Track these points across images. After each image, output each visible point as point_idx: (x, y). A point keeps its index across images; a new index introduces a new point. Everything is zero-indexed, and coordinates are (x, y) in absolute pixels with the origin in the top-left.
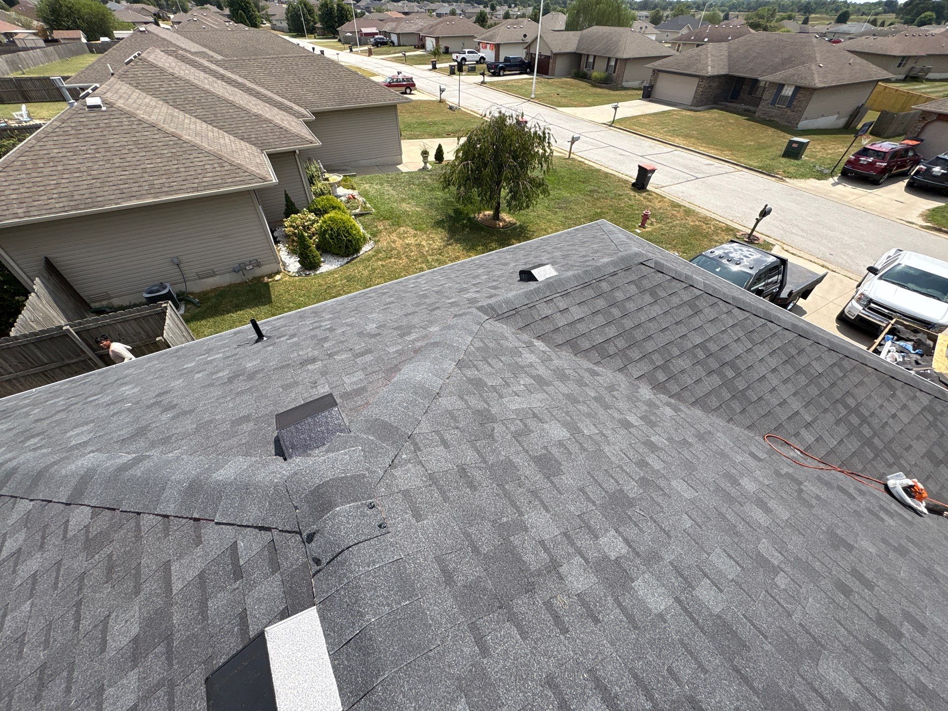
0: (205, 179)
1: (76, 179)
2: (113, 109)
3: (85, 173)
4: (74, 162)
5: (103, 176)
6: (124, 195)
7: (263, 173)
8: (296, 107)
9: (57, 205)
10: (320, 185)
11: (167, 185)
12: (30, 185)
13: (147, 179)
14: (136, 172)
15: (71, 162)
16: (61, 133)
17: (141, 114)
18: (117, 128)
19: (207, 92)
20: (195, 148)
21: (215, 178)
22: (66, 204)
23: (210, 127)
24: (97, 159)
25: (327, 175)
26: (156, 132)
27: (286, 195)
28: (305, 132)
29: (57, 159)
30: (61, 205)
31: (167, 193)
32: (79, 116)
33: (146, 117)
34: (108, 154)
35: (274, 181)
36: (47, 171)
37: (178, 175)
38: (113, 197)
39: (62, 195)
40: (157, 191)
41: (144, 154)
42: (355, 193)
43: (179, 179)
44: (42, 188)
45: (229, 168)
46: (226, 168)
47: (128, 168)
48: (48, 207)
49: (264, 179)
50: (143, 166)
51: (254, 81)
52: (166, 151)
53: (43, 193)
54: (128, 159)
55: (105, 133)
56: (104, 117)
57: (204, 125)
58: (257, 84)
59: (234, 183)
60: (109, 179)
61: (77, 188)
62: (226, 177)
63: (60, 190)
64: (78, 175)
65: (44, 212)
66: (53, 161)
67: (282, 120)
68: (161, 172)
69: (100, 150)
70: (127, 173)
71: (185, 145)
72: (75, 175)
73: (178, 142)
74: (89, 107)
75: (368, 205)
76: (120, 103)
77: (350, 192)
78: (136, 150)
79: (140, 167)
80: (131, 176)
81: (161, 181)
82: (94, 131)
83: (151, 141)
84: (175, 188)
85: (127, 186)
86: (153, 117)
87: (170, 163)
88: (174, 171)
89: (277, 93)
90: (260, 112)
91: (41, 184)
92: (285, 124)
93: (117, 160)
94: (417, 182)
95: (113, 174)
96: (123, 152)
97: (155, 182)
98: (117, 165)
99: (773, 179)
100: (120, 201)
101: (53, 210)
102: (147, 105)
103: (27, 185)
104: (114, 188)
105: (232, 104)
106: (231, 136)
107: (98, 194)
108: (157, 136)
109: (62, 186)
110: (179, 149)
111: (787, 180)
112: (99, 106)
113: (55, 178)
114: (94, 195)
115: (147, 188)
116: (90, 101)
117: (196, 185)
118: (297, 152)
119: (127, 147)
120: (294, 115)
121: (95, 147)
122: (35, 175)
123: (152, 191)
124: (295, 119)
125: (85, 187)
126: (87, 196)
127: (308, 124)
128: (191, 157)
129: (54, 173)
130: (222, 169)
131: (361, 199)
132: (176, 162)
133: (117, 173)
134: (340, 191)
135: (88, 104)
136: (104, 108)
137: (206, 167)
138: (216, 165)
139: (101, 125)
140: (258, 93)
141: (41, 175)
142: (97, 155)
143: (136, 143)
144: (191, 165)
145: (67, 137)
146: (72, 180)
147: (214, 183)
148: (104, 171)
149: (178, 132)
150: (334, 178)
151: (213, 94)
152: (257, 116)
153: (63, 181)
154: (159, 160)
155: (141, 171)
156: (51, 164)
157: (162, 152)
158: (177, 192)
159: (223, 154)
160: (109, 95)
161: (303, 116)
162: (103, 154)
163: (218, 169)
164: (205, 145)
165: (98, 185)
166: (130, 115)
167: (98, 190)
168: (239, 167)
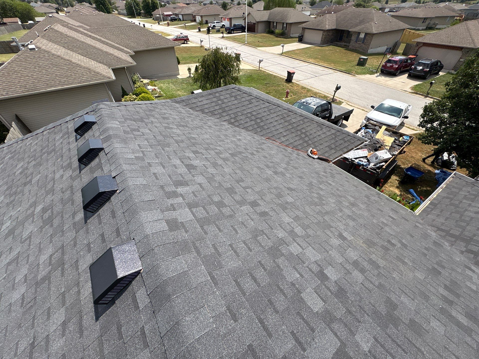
0: (83, 79)
1: (27, 80)
2: (40, 50)
3: (31, 77)
4: (26, 73)
5: (39, 78)
6: (48, 86)
7: (109, 75)
8: (126, 49)
9: (19, 91)
10: (138, 84)
11: (67, 81)
12: (7, 82)
13: (58, 79)
14: (52, 76)
15: (24, 73)
16: (18, 61)
17: (53, 51)
18: (43, 58)
19: (83, 42)
20: (78, 65)
21: (88, 78)
22: (23, 90)
23: (85, 58)
24: (35, 71)
25: (142, 80)
26: (61, 59)
27: (122, 88)
28: (130, 60)
29: (18, 72)
30: (21, 90)
31: (67, 85)
32: (26, 53)
33: (55, 53)
34: (40, 69)
35: (114, 78)
36: (14, 76)
37: (72, 77)
38: (44, 87)
39: (21, 86)
40: (63, 84)
41: (56, 68)
42: (156, 88)
43: (72, 79)
44: (13, 84)
45: (94, 73)
46: (92, 74)
47: (49, 75)
48: (16, 91)
49: (109, 78)
50: (56, 74)
51: (105, 38)
52: (65, 67)
53: (13, 86)
54: (50, 71)
55: (38, 60)
56: (37, 54)
57: (82, 57)
58: (107, 39)
59: (96, 80)
60: (41, 79)
61: (27, 83)
62: (93, 77)
63: (20, 84)
64: (27, 78)
65: (14, 93)
66: (16, 72)
67: (118, 54)
68: (64, 76)
69: (36, 67)
70: (49, 76)
71: (74, 64)
72: (26, 78)
73: (71, 63)
74: (30, 49)
75: (162, 93)
76: (43, 47)
77: (154, 87)
78: (52, 67)
79: (55, 74)
80: (51, 78)
81: (64, 80)
82: (32, 59)
83: (58, 63)
84: (70, 82)
85: (49, 82)
86: (58, 53)
87: (68, 72)
88: (70, 75)
89: (117, 43)
90: (108, 51)
91: (12, 82)
92: (120, 56)
93: (44, 71)
94: (185, 82)
95: (43, 77)
96: (47, 68)
97: (62, 80)
98: (45, 73)
99: (350, 75)
100: (47, 88)
101: (18, 93)
102: (56, 48)
103: (6, 83)
104: (44, 83)
105: (95, 48)
106: (95, 62)
107: (37, 86)
108: (60, 61)
109: (21, 82)
110: (71, 66)
111: (356, 75)
112: (34, 49)
113: (17, 79)
114: (35, 86)
115: (58, 82)
116: (30, 47)
117: (79, 81)
118: (126, 68)
119: (48, 66)
120: (125, 52)
121: (34, 66)
122: (9, 78)
123: (61, 84)
124: (125, 54)
125: (31, 83)
126: (32, 86)
127: (132, 56)
128: (77, 69)
129: (17, 77)
130: (91, 74)
131: (158, 90)
132: (70, 72)
133: (45, 77)
134: (149, 87)
135: (29, 48)
136: (36, 50)
137: (84, 73)
138: (88, 73)
139: (36, 57)
140: (107, 43)
141: (11, 78)
142: (35, 69)
143: (52, 64)
144: (77, 73)
145: (21, 62)
146: (25, 80)
147: (88, 80)
148: (39, 76)
149: (70, 59)
150: (146, 81)
151: (85, 43)
152: (106, 52)
153: (21, 80)
154: (62, 71)
155: (55, 76)
156: (16, 74)
157: (64, 67)
158: (71, 84)
159: (91, 68)
160: (38, 44)
161: (129, 53)
162: (38, 69)
163: (89, 74)
164: (82, 64)
165: (37, 82)
166: (48, 52)
167: (36, 84)
168: (98, 73)
